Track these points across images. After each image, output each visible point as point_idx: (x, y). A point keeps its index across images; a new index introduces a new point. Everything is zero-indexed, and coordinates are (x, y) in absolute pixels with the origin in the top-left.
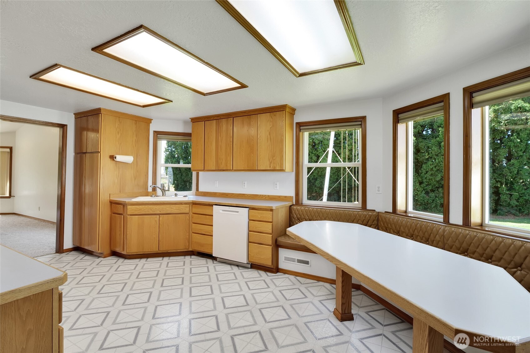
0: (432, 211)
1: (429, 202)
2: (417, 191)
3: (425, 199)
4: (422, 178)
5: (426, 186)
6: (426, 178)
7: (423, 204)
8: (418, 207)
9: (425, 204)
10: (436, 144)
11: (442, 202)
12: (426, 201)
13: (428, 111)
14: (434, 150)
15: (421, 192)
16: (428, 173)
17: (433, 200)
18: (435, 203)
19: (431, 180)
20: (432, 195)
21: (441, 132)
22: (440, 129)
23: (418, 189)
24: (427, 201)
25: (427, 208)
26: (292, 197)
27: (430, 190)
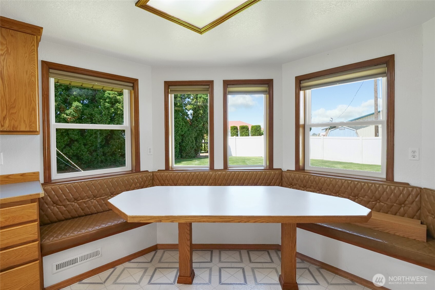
0: (94, 167)
1: (92, 160)
2: (83, 151)
3: (89, 158)
4: (86, 140)
5: (90, 147)
6: (90, 140)
7: (87, 163)
8: (83, 165)
9: (88, 163)
10: (98, 113)
11: (102, 159)
12: (89, 160)
13: (196, 89)
14: (97, 117)
15: (86, 153)
16: (92, 136)
17: (95, 158)
18: (97, 160)
19: (94, 142)
20: (95, 154)
21: (103, 103)
22: (101, 101)
23: (84, 150)
24: (91, 160)
25: (90, 166)
26: (37, 174)
27: (93, 150)
